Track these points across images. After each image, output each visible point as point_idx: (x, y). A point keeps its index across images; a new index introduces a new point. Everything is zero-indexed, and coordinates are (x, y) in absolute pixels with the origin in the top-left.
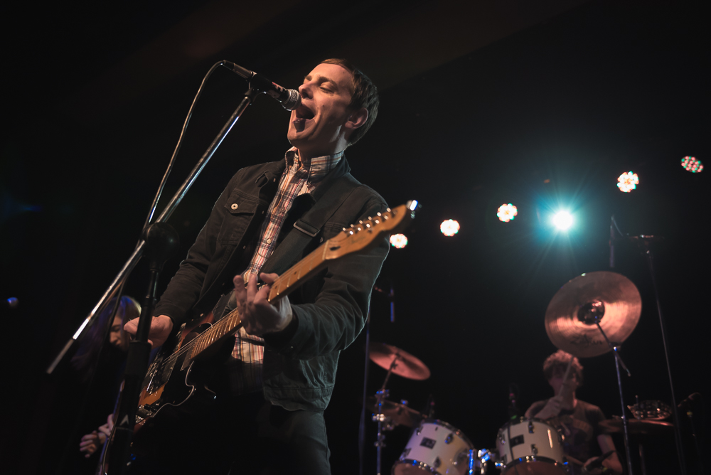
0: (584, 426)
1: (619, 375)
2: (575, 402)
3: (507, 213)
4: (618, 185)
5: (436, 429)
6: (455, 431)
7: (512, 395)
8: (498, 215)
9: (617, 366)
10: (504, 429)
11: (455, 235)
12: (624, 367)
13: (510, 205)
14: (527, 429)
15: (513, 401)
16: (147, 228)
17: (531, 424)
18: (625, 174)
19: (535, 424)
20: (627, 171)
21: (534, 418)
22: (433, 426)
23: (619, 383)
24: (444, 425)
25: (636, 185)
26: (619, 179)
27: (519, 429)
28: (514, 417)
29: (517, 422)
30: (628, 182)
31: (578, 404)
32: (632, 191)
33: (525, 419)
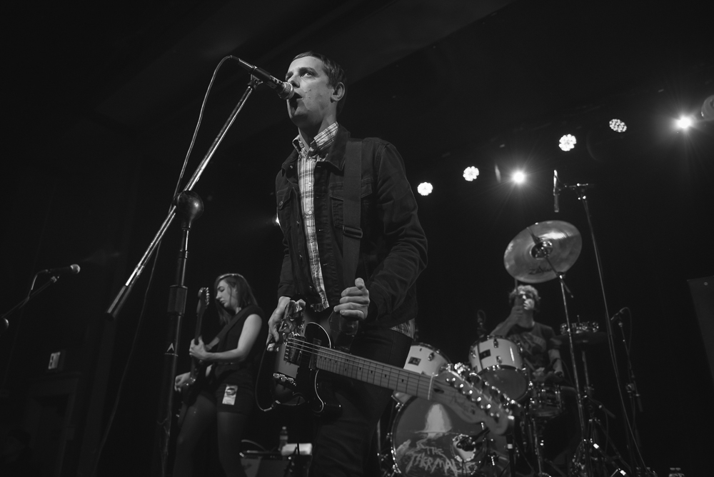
0: (539, 341)
1: (564, 298)
2: (533, 323)
3: (471, 174)
4: (560, 145)
5: (421, 350)
6: (436, 350)
7: (479, 319)
8: (464, 176)
9: (563, 291)
10: (474, 346)
11: (430, 194)
12: (568, 291)
13: (473, 167)
14: (493, 344)
15: (481, 324)
16: (177, 196)
17: (495, 340)
18: (564, 136)
19: (498, 340)
20: (566, 134)
21: (497, 336)
22: (418, 347)
23: (565, 304)
24: (426, 347)
25: (575, 145)
26: (560, 141)
27: (487, 345)
28: (482, 336)
29: (485, 339)
30: (567, 143)
31: (535, 325)
32: (572, 150)
33: (490, 337)
